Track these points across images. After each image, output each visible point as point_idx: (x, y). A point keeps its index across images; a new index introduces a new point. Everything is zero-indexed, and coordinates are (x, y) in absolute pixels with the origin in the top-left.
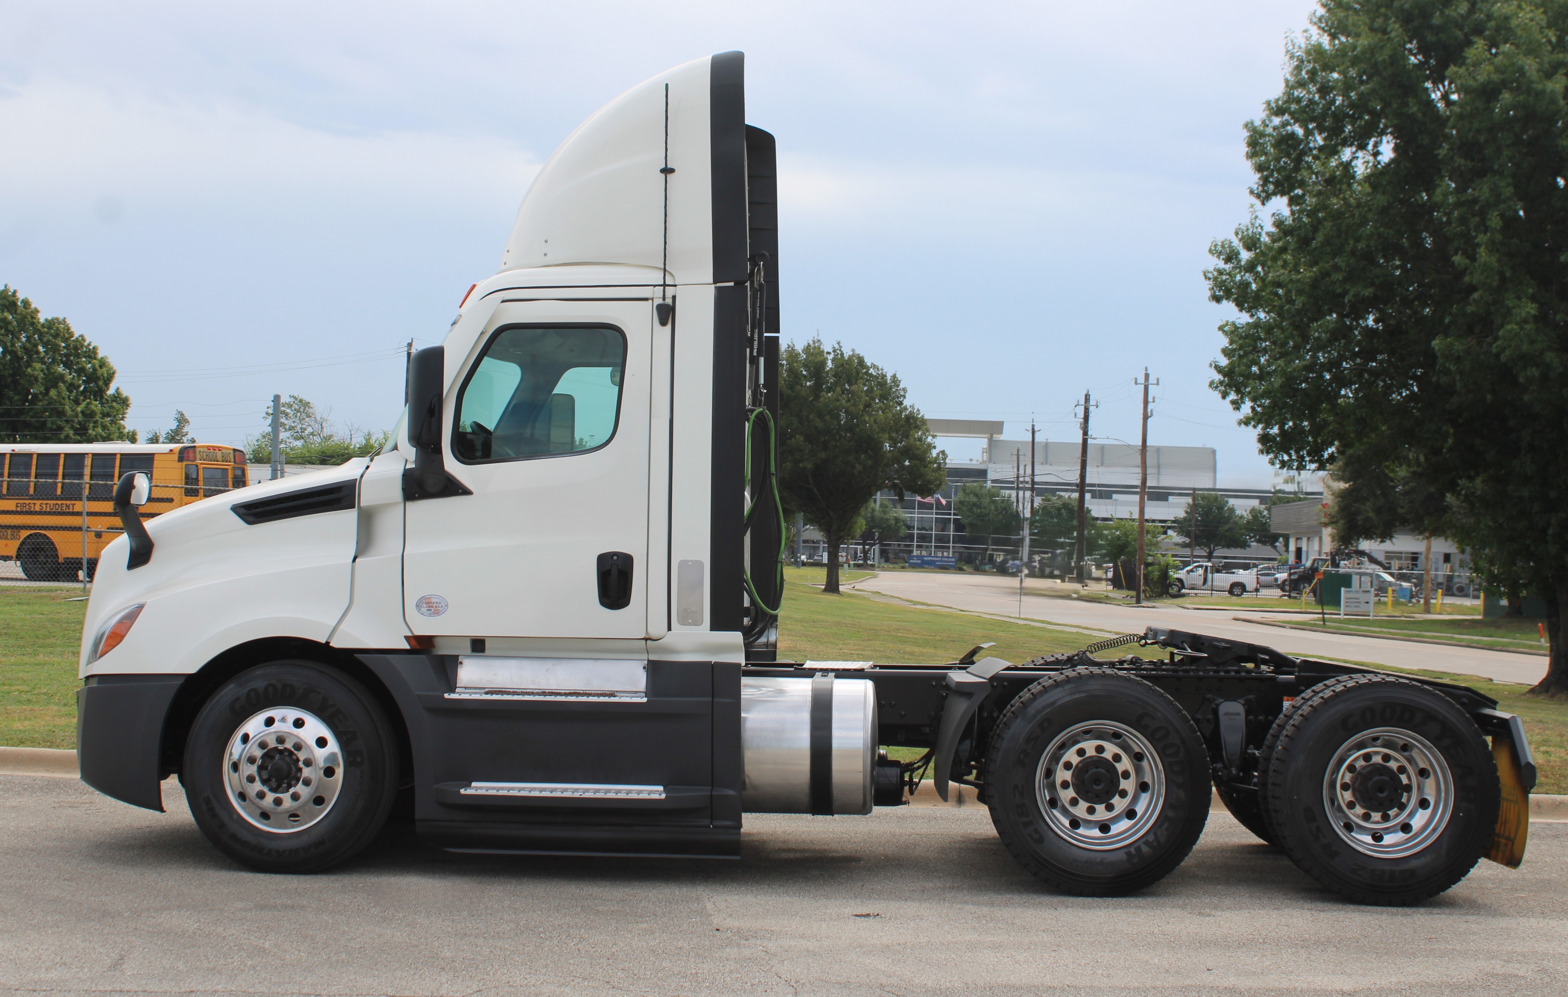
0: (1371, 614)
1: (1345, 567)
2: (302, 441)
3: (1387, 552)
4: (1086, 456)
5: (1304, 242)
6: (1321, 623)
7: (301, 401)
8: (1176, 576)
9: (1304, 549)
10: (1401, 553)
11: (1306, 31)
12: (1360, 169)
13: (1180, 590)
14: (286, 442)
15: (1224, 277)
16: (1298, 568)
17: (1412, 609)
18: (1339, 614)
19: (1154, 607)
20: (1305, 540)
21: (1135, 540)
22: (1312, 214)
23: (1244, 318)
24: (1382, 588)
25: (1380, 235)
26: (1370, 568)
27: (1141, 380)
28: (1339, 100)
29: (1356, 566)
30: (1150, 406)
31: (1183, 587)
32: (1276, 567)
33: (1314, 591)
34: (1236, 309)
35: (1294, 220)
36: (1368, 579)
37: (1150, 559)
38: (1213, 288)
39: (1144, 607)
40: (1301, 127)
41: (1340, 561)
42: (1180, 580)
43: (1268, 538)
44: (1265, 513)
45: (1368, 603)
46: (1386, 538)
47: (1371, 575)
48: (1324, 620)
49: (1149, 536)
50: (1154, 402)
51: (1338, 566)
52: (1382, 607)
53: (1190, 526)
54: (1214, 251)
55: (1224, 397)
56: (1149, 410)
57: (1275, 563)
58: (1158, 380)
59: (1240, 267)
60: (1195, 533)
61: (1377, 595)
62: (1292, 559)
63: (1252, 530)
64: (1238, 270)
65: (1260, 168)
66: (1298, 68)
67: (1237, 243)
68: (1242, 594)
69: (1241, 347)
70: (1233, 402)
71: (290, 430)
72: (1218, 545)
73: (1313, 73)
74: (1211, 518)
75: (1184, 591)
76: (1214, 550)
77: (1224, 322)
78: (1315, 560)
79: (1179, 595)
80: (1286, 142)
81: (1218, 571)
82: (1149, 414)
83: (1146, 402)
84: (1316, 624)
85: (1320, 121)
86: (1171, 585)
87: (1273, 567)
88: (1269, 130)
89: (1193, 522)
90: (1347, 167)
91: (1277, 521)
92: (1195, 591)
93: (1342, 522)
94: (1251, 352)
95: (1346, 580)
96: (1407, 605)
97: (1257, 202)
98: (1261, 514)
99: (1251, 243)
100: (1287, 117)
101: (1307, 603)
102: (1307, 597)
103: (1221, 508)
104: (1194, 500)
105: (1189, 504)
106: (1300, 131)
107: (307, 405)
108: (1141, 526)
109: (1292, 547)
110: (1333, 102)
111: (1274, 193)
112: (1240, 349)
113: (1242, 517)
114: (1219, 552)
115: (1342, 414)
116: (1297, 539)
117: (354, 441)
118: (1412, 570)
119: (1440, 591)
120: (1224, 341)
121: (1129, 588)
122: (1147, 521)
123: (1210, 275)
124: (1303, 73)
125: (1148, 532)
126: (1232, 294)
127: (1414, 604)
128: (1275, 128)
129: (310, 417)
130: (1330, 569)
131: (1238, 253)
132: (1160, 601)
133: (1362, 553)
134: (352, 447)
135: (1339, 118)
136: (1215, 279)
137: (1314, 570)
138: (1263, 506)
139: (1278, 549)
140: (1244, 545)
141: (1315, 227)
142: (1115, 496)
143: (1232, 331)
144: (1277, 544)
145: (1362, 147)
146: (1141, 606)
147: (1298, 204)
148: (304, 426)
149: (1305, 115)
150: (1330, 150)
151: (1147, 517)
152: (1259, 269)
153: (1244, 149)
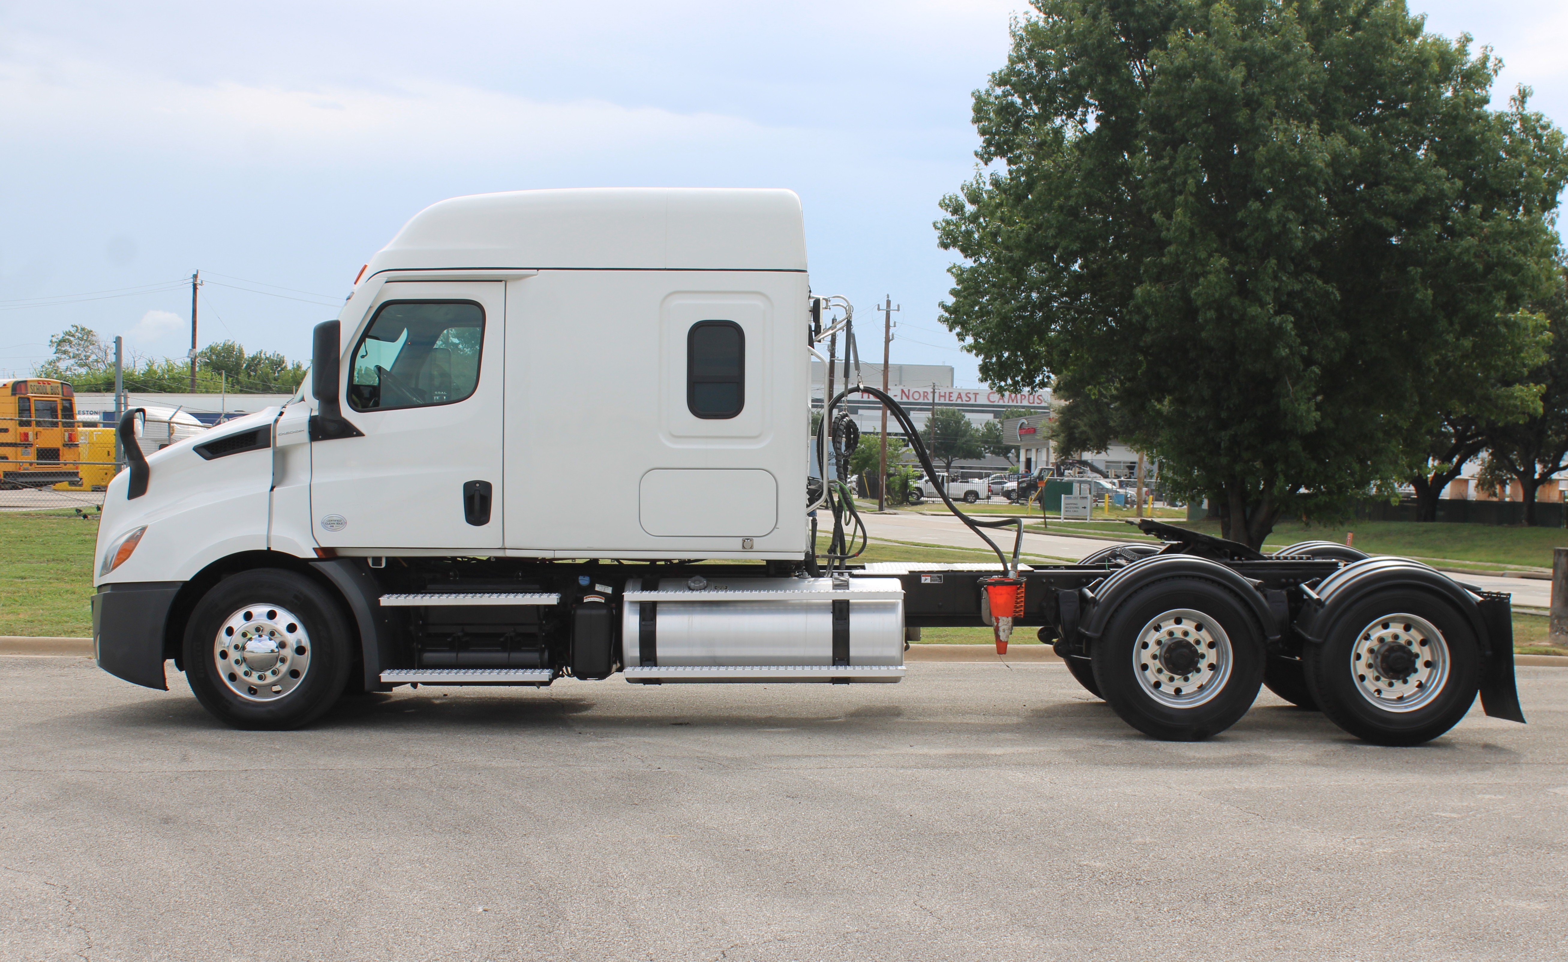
0: (1088, 518)
1: (1069, 475)
2: (86, 368)
3: (1107, 462)
4: (833, 377)
5: (1019, 198)
6: (1044, 526)
7: (83, 329)
8: (915, 485)
9: (1033, 459)
10: (1120, 462)
11: (1026, 13)
12: (1070, 134)
13: (919, 498)
14: (71, 369)
15: (952, 227)
16: (1026, 477)
17: (1126, 513)
18: (1060, 518)
19: (895, 514)
20: (1034, 451)
21: (878, 453)
22: (1027, 172)
23: (969, 263)
24: (1100, 494)
25: (1085, 193)
26: (1090, 476)
27: (884, 306)
28: (1053, 75)
29: (1077, 475)
30: (892, 330)
31: (922, 495)
32: (1007, 476)
33: (1039, 499)
34: (961, 255)
35: (1011, 179)
36: (1087, 486)
37: (892, 471)
38: (941, 237)
39: (886, 514)
40: (1019, 97)
41: (1064, 470)
42: (919, 489)
43: (1003, 451)
44: (999, 426)
45: (1085, 508)
46: (1101, 449)
47: (1089, 483)
48: (1045, 523)
49: (892, 449)
50: (895, 326)
51: (1062, 474)
52: (1100, 511)
53: (930, 439)
54: (943, 205)
55: (951, 330)
56: (891, 334)
57: (1007, 473)
58: (899, 306)
59: (965, 219)
60: (934, 445)
61: (1095, 501)
62: (1022, 468)
63: (986, 442)
64: (963, 222)
65: (983, 132)
66: (1018, 46)
67: (962, 198)
68: (975, 501)
69: (965, 289)
70: (958, 335)
71: (74, 357)
72: (955, 456)
73: (1031, 50)
74: (950, 431)
75: (922, 499)
76: (952, 461)
77: (952, 265)
78: (1042, 470)
79: (918, 503)
80: (1006, 110)
81: (953, 480)
82: (891, 338)
83: (888, 327)
84: (1038, 527)
85: (1035, 90)
86: (911, 494)
87: (1005, 476)
88: (992, 99)
89: (932, 435)
90: (1058, 133)
91: (1011, 433)
92: (933, 499)
93: (1063, 435)
94: (973, 294)
95: (1068, 488)
96: (1122, 510)
97: (982, 163)
98: (995, 427)
99: (974, 198)
100: (1008, 87)
101: (1033, 509)
102: (1033, 504)
103: (958, 422)
104: (933, 415)
105: (929, 419)
106: (1018, 101)
107: (90, 332)
108: (884, 440)
109: (1023, 458)
110: (1048, 75)
111: (995, 154)
112: (965, 290)
113: (977, 430)
114: (957, 463)
115: (1051, 345)
116: (1027, 450)
117: (137, 368)
118: (1130, 478)
119: (1151, 496)
120: (952, 283)
121: (873, 497)
122: (889, 434)
123: (939, 225)
124: (1023, 49)
125: (890, 445)
126: (958, 241)
127: (1128, 509)
128: (996, 98)
129: (94, 344)
130: (1055, 477)
131: (963, 207)
132: (901, 508)
133: (1085, 463)
134: (137, 373)
135: (1052, 91)
136: (944, 229)
137: (1040, 478)
138: (998, 420)
139: (1010, 459)
140: (979, 456)
141: (1030, 186)
142: (860, 412)
143: (959, 274)
144: (1010, 455)
145: (1071, 116)
146: (883, 513)
147: (1015, 164)
148: (88, 354)
149: (1024, 87)
150: (1043, 117)
151: (888, 431)
152: (982, 220)
153: (971, 114)
